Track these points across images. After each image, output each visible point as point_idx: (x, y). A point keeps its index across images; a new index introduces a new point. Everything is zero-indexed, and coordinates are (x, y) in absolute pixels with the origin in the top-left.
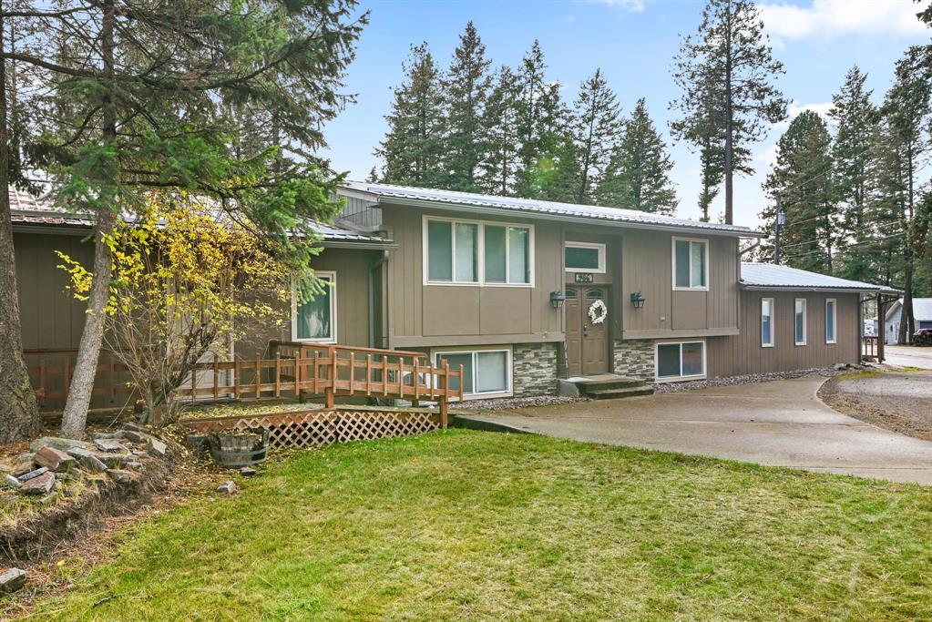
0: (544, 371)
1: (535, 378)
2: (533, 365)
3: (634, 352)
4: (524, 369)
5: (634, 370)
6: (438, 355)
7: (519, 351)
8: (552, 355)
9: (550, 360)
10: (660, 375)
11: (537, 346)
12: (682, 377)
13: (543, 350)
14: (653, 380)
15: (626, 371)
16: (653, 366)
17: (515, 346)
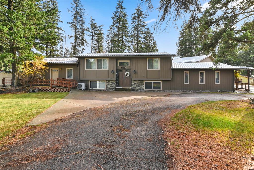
0: (113, 85)
1: (111, 86)
2: (110, 84)
3: (137, 83)
4: (108, 85)
5: (138, 87)
6: (91, 82)
7: (107, 81)
8: (115, 82)
9: (114, 84)
10: (146, 88)
11: (112, 81)
12: (153, 89)
13: (113, 81)
14: (144, 89)
15: (135, 87)
16: (144, 86)
17: (107, 80)
